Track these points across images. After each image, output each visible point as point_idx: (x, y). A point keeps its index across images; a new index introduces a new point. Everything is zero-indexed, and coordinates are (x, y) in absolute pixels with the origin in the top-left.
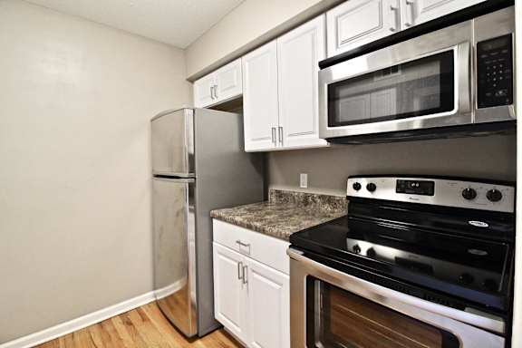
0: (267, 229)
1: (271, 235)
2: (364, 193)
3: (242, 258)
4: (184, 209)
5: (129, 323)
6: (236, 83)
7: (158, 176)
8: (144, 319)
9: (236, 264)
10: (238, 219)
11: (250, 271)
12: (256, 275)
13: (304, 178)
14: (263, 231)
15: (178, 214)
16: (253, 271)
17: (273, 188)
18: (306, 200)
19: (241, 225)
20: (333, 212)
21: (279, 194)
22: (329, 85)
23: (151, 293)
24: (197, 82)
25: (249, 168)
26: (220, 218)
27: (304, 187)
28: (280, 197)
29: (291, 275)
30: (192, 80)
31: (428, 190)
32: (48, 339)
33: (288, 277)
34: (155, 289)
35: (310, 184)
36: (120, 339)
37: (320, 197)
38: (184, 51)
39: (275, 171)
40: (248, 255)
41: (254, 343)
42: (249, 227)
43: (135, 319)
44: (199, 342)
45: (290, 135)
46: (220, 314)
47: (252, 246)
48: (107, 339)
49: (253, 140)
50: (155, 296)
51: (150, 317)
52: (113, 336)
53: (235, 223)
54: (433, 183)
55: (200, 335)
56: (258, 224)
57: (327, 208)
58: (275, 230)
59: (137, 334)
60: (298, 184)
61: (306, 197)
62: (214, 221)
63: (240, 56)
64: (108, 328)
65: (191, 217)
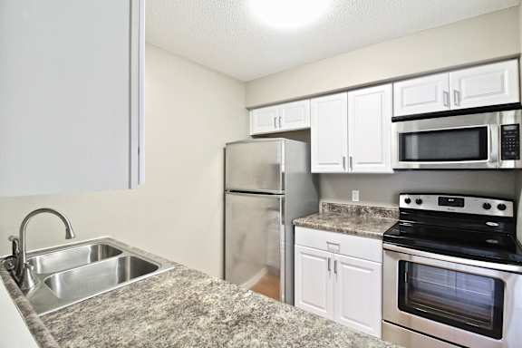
2: (413, 206)
3: (329, 255)
16: (343, 263)
19: (331, 230)
31: (461, 203)
37: (372, 208)
41: (342, 318)
46: (301, 303)
54: (463, 200)
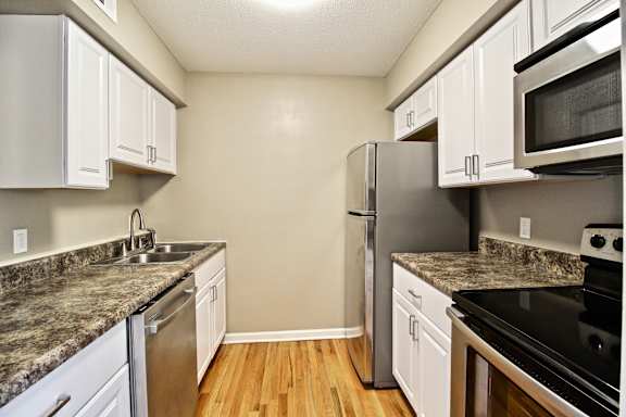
0: (436, 280)
1: (438, 288)
4: (363, 247)
5: (319, 350)
6: (430, 106)
7: (351, 213)
8: (332, 351)
9: (408, 316)
10: (413, 265)
11: (420, 328)
12: (426, 334)
13: (525, 224)
14: (431, 283)
15: (359, 253)
17: (484, 235)
18: (526, 256)
20: (565, 278)
21: (491, 244)
22: (526, 95)
23: (343, 329)
24: (396, 111)
25: (448, 208)
26: (398, 262)
27: (525, 236)
28: (492, 247)
29: (453, 339)
30: (392, 109)
32: (263, 341)
33: (450, 340)
34: (346, 327)
35: (534, 234)
36: (308, 361)
38: (383, 79)
39: (488, 213)
40: (419, 308)
42: (420, 276)
43: (325, 348)
44: (373, 393)
45: (488, 165)
47: (424, 299)
48: (300, 356)
49: (447, 173)
50: (346, 334)
51: (337, 350)
52: (304, 355)
53: (409, 269)
55: (376, 385)
56: (428, 274)
57: (557, 270)
58: (442, 283)
59: (322, 361)
60: (516, 232)
61: (527, 251)
62: (395, 265)
63: (435, 73)
64: (303, 348)
65: (369, 254)
